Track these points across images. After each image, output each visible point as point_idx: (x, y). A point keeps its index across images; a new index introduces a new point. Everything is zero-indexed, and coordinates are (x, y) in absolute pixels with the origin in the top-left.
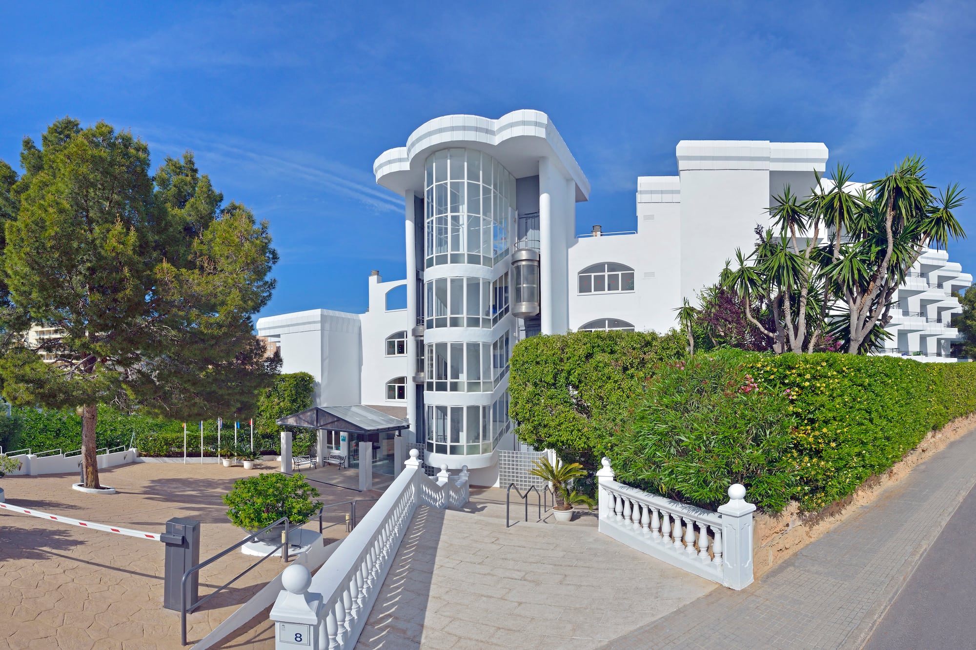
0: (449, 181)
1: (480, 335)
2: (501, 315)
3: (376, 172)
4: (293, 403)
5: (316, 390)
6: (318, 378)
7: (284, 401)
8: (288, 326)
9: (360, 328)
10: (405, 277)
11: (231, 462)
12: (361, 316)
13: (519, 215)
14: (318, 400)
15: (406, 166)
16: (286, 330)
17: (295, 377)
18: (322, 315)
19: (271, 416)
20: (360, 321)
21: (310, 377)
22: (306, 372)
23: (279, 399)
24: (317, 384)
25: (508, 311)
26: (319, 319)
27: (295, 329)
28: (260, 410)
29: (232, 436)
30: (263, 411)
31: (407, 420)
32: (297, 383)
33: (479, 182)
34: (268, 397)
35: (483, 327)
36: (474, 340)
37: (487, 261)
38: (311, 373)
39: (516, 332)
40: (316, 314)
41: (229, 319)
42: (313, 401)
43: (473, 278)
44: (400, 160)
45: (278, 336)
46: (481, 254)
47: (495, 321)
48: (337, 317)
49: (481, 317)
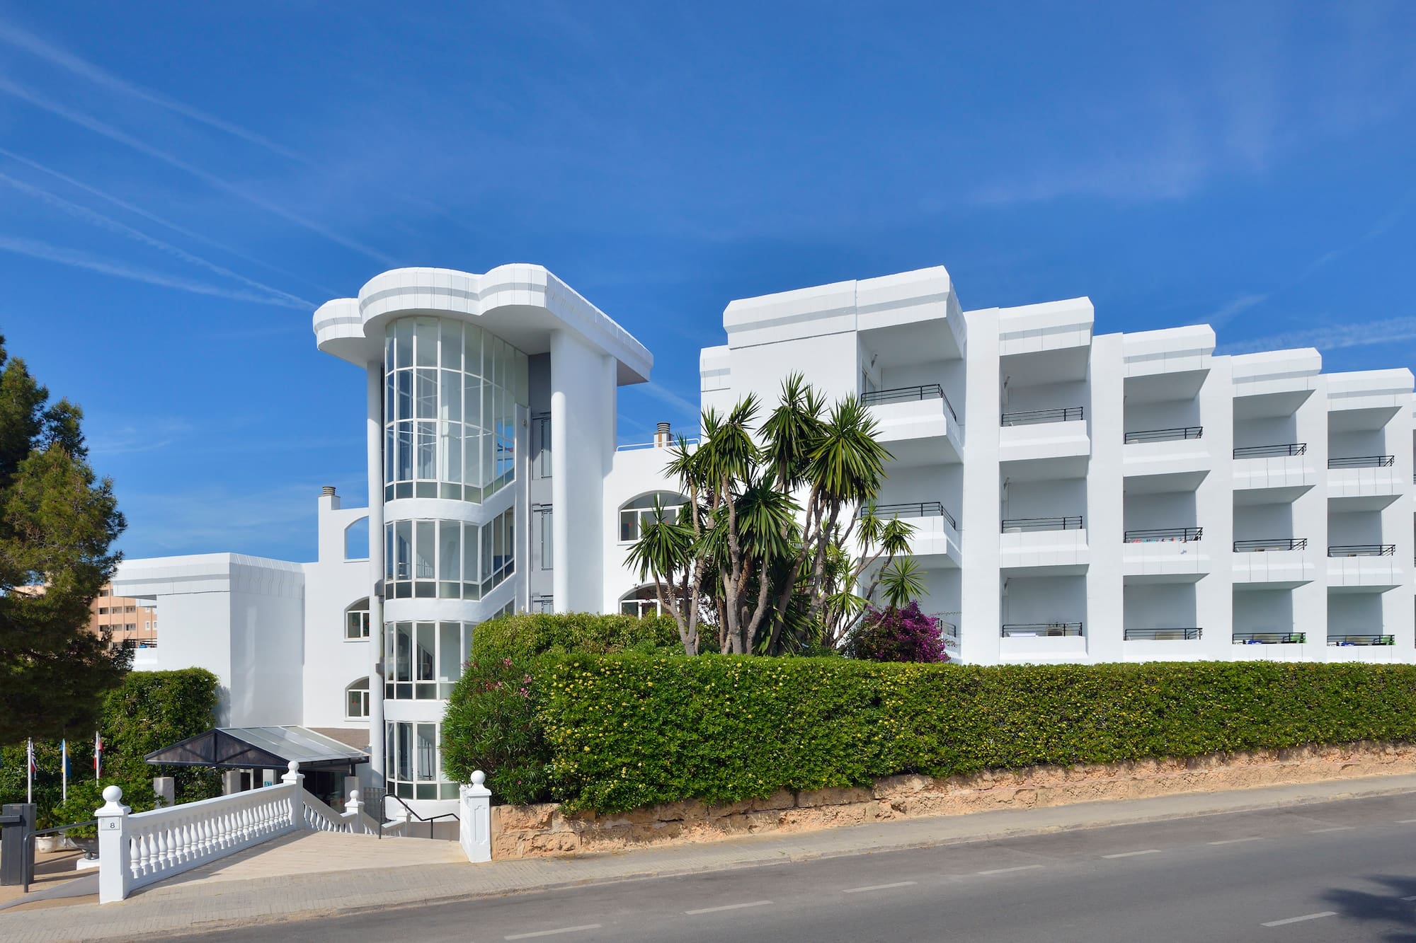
0: (415, 367)
1: (460, 610)
2: (498, 578)
3: (317, 332)
4: (177, 724)
5: (221, 699)
6: (224, 680)
7: (160, 721)
8: (173, 580)
9: (304, 588)
10: (366, 504)
11: (55, 843)
12: (306, 568)
13: (532, 414)
14: (223, 719)
15: (358, 332)
16: (167, 587)
17: (181, 677)
18: (232, 565)
19: (135, 750)
20: (302, 576)
21: (211, 678)
22: (202, 667)
23: (151, 718)
24: (224, 692)
25: (513, 571)
26: (228, 572)
27: (184, 586)
28: (114, 740)
29: (58, 793)
30: (120, 742)
31: (369, 750)
32: (185, 688)
33: (460, 369)
34: (132, 714)
35: (464, 598)
36: (451, 617)
37: (472, 494)
38: (211, 670)
39: (525, 605)
40: (221, 561)
41: (60, 603)
42: (215, 721)
43: (449, 521)
44: (351, 320)
45: (153, 597)
46: (462, 484)
47: (487, 587)
48: (260, 568)
49: (461, 582)
